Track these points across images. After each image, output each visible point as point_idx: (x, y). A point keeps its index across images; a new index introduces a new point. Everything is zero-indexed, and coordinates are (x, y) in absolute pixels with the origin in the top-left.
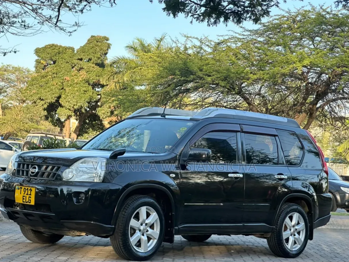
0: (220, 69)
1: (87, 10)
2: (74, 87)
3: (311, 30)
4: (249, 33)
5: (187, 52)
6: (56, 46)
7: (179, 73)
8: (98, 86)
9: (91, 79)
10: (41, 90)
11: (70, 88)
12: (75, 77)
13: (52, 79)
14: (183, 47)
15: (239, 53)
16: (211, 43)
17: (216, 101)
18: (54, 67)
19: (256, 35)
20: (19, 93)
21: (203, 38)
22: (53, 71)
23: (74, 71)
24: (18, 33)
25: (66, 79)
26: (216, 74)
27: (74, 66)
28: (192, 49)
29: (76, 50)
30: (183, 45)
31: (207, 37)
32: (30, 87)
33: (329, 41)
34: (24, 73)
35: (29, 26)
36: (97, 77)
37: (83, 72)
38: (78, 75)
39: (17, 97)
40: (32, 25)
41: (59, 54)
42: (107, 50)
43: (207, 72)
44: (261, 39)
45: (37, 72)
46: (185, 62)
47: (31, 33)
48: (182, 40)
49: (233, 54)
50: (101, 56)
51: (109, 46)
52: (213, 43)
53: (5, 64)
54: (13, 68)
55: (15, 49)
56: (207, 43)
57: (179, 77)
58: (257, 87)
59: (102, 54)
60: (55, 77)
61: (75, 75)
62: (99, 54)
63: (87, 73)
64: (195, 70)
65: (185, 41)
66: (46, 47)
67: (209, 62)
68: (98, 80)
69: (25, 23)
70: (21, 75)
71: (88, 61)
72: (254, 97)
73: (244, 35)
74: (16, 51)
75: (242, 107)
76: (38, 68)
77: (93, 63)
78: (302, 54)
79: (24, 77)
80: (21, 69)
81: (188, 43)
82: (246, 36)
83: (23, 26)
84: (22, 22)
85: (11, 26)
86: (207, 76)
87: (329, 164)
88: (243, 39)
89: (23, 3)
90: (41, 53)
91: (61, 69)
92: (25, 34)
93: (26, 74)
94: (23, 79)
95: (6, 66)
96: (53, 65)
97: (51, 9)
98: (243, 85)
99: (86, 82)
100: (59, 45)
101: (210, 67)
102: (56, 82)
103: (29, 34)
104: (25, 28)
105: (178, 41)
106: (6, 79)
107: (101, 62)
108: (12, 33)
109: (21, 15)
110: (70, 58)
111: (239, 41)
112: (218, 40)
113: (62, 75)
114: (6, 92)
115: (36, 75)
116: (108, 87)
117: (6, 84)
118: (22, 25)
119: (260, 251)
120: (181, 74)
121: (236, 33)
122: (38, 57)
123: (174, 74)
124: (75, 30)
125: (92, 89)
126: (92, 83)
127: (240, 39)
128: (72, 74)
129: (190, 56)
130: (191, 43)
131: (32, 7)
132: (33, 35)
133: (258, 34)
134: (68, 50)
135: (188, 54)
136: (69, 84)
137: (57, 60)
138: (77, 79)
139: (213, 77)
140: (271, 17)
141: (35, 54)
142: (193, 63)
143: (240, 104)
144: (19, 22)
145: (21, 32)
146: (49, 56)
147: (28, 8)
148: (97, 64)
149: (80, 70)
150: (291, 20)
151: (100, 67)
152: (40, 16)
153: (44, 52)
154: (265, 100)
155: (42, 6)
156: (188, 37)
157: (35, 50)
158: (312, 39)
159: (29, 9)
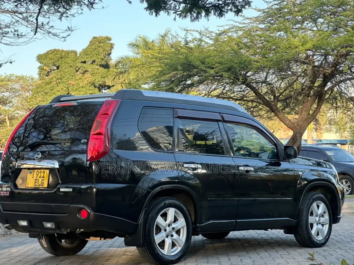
0: (222, 60)
1: (78, 13)
2: (80, 91)
3: (312, 12)
4: (250, 21)
5: (188, 46)
6: (58, 51)
7: (180, 68)
8: (104, 88)
9: (97, 81)
10: (47, 97)
11: (76, 92)
12: (80, 80)
13: (56, 85)
14: (183, 41)
15: (241, 42)
16: (211, 35)
17: (222, 93)
18: (57, 72)
19: (257, 23)
20: (25, 102)
21: (203, 30)
22: (57, 76)
23: (79, 75)
24: (11, 43)
25: (71, 84)
26: (219, 66)
27: (78, 69)
28: (193, 42)
29: (78, 53)
30: (183, 39)
31: (208, 28)
32: (35, 95)
33: (331, 22)
34: (28, 82)
35: (23, 35)
36: (103, 79)
37: (87, 75)
38: (83, 78)
39: (23, 106)
40: (26, 34)
41: (62, 58)
42: (111, 50)
43: (210, 64)
44: (262, 26)
45: (40, 79)
46: (186, 56)
47: (24, 42)
48: (182, 34)
49: (235, 44)
50: (105, 57)
51: (112, 46)
52: (213, 35)
53: (8, 74)
54: (16, 77)
55: (10, 60)
56: (208, 35)
57: (181, 72)
58: (263, 75)
59: (106, 55)
60: (60, 83)
61: (80, 79)
62: (103, 55)
63: (92, 75)
64: (197, 63)
65: (185, 34)
66: (48, 53)
67: (211, 54)
68: (104, 82)
69: (18, 32)
70: (25, 84)
71: (92, 63)
72: (260, 85)
73: (244, 23)
74: (11, 61)
75: (249, 97)
76: (42, 75)
77: (97, 65)
78: (303, 38)
79: (29, 85)
80: (25, 78)
81: (188, 36)
82: (247, 24)
83: (16, 36)
84: (15, 31)
85: (4, 36)
86: (209, 69)
87: (348, 146)
88: (244, 27)
89: (13, 13)
90: (43, 59)
91: (66, 74)
92: (18, 43)
93: (30, 82)
94: (27, 87)
95: (9, 76)
96: (57, 71)
97: (42, 16)
98: (247, 75)
99: (92, 85)
100: (60, 49)
101: (212, 59)
102: (62, 88)
103: (22, 43)
104: (19, 37)
105: (178, 36)
106: (11, 89)
107: (105, 63)
108: (5, 44)
109: (13, 25)
110: (73, 62)
111: (240, 30)
112: (219, 30)
113: (67, 80)
114: (11, 102)
115: (40, 82)
116: (114, 88)
117: (11, 94)
118: (15, 34)
119: (274, 242)
120: (184, 68)
121: (236, 22)
122: (41, 63)
123: (176, 70)
124: (69, 35)
125: (98, 91)
126: (97, 85)
127: (241, 28)
128: (77, 78)
129: (192, 49)
130: (192, 36)
131: (23, 16)
132: (26, 44)
133: (258, 21)
134: (70, 54)
135: (190, 48)
136: (75, 89)
137: (61, 65)
138: (83, 83)
139: (217, 69)
140: (270, 3)
141: (37, 61)
142: (195, 57)
143: (247, 93)
144: (11, 31)
145: (14, 42)
146: (51, 61)
147: (18, 17)
148: (101, 66)
149: (84, 73)
150: (290, 3)
151: (104, 68)
152: (32, 24)
153: (46, 59)
154: (273, 88)
155: (32, 14)
156: (187, 30)
157: (37, 56)
158: (315, 21)
159: (20, 18)
